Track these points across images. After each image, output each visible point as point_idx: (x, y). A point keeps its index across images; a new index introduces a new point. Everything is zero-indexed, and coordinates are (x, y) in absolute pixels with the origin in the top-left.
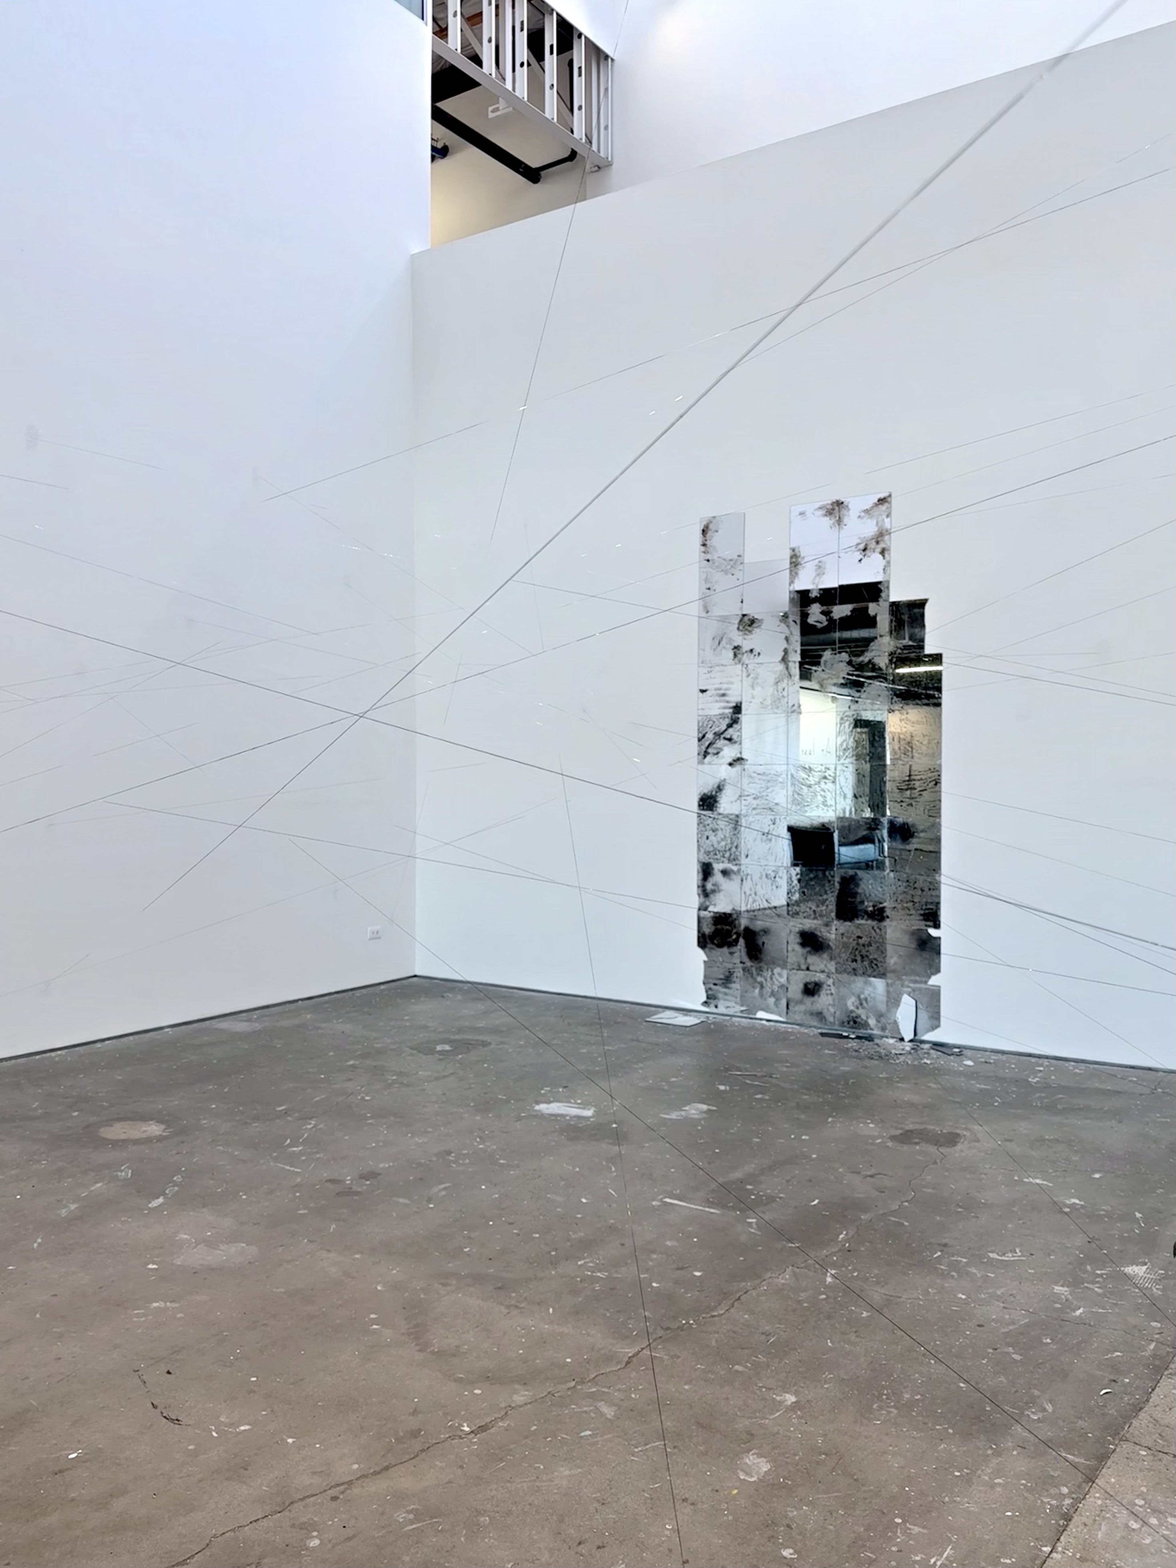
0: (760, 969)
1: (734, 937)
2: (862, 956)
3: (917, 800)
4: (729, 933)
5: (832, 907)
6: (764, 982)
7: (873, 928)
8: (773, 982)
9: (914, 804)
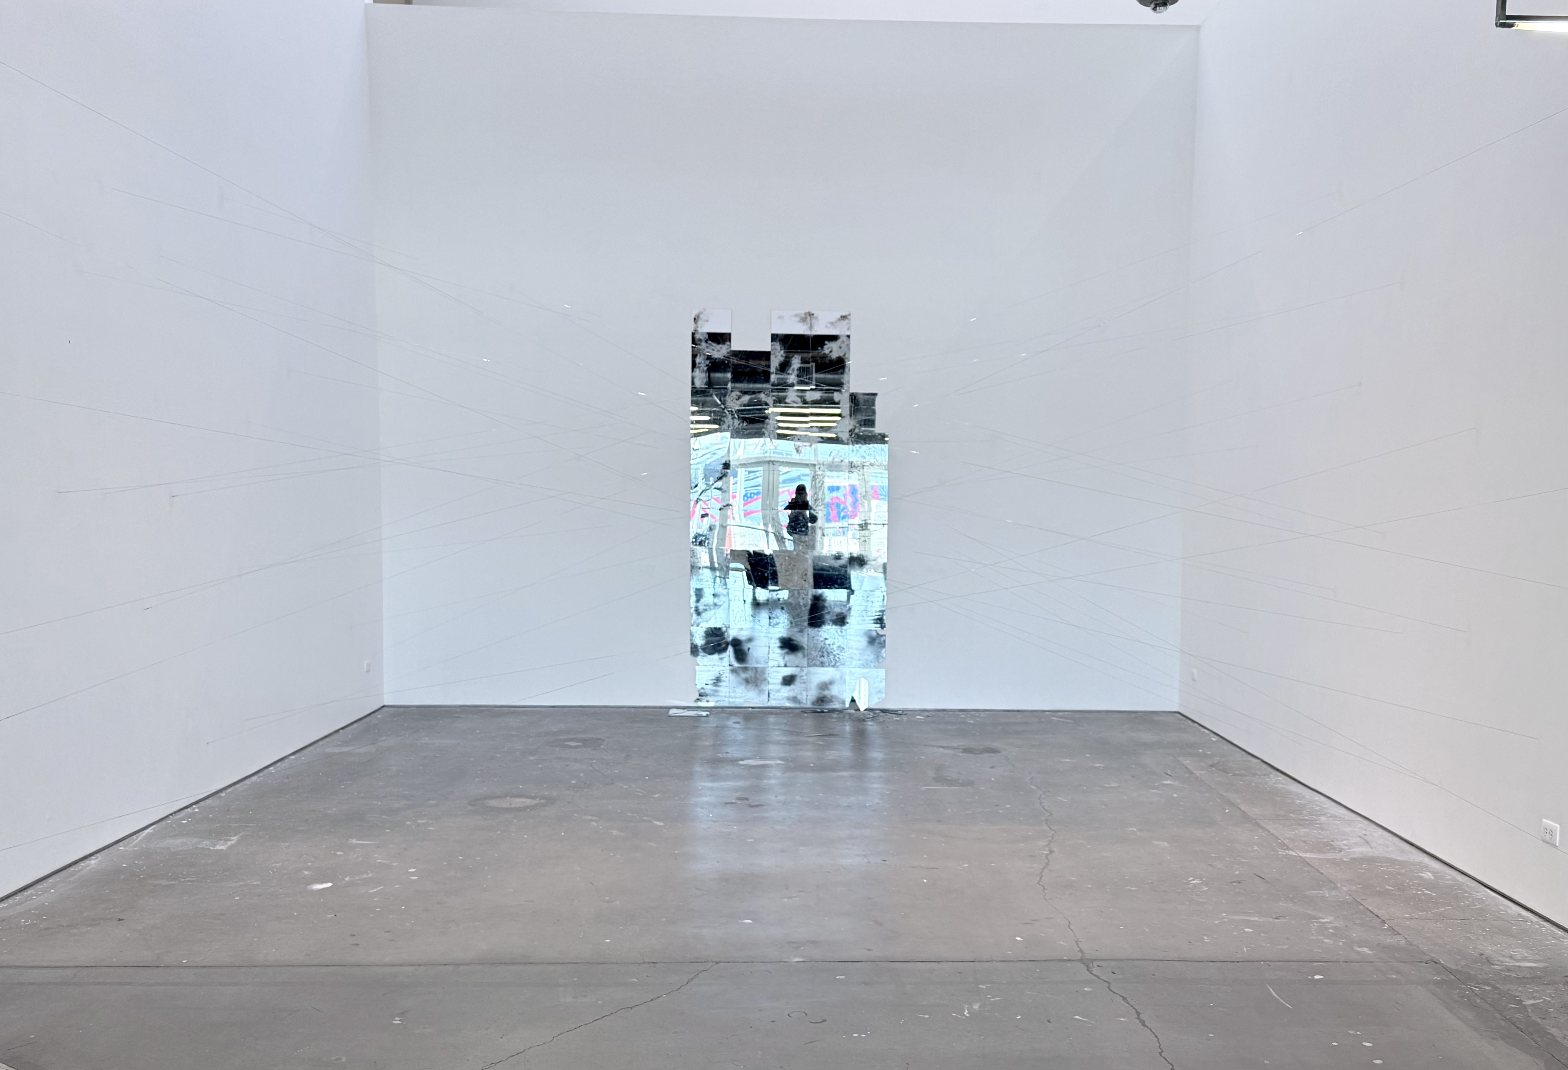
0: (746, 669)
1: (723, 646)
2: (827, 652)
3: (870, 538)
4: (720, 643)
7: (837, 632)
9: (867, 540)
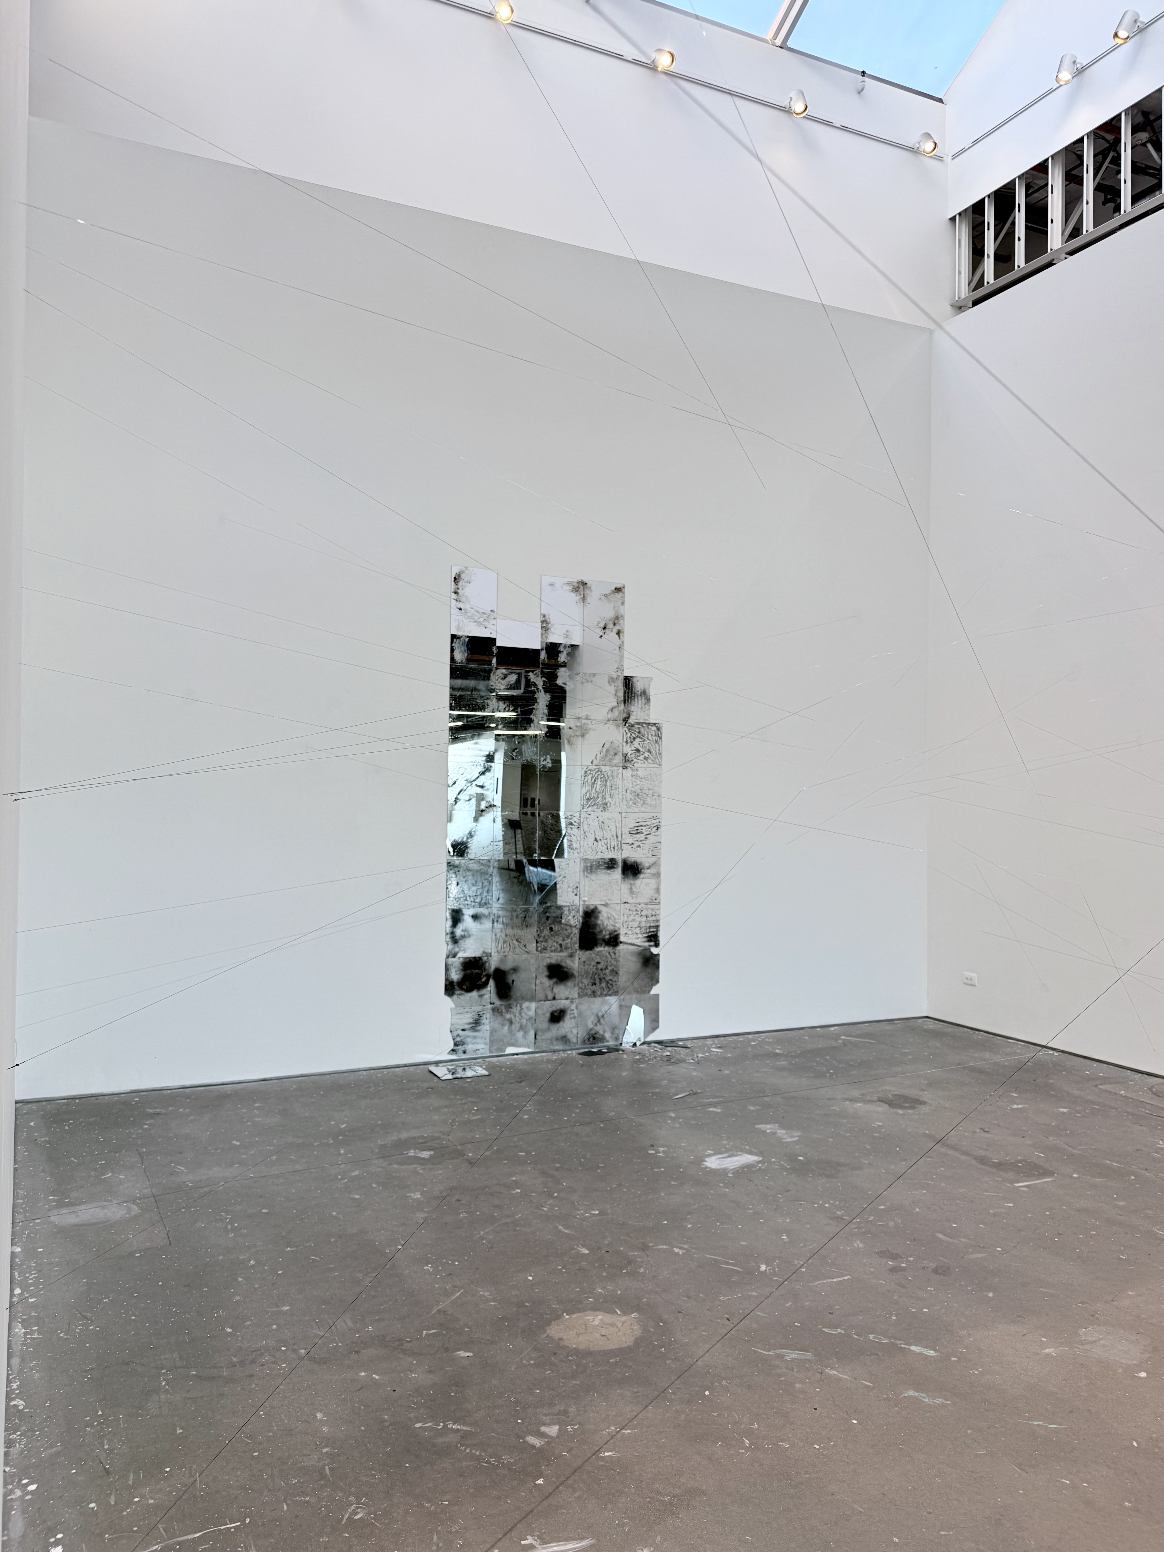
0: (509, 1007)
1: (483, 980)
2: (600, 979)
3: (644, 842)
4: (479, 977)
5: (576, 938)
6: (513, 1018)
7: (609, 953)
8: (522, 1016)
9: (641, 845)
